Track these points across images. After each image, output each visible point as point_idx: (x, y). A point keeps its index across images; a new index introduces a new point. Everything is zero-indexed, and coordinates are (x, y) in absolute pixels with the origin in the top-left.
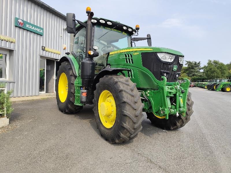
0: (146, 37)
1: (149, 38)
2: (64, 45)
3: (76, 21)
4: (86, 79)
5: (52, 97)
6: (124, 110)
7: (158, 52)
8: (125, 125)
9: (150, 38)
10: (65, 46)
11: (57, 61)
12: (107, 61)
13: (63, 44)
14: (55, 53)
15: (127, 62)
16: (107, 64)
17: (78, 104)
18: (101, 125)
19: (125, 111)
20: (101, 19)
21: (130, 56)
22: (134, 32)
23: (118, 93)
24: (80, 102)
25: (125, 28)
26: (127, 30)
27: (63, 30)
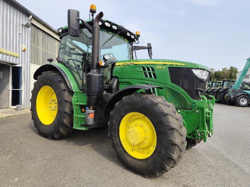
0: (147, 46)
1: (149, 48)
2: (23, 45)
3: (80, 21)
4: (95, 96)
5: (13, 115)
6: (171, 137)
7: (193, 68)
8: (173, 155)
9: (151, 48)
10: (24, 47)
11: (13, 66)
12: (112, 72)
13: (22, 43)
14: (11, 56)
15: (146, 76)
16: (112, 77)
17: (78, 128)
18: (126, 155)
19: (174, 139)
20: (107, 21)
21: (150, 69)
22: (135, 40)
23: (162, 118)
24: (79, 125)
25: (128, 34)
26: (130, 36)
27: (21, 26)
